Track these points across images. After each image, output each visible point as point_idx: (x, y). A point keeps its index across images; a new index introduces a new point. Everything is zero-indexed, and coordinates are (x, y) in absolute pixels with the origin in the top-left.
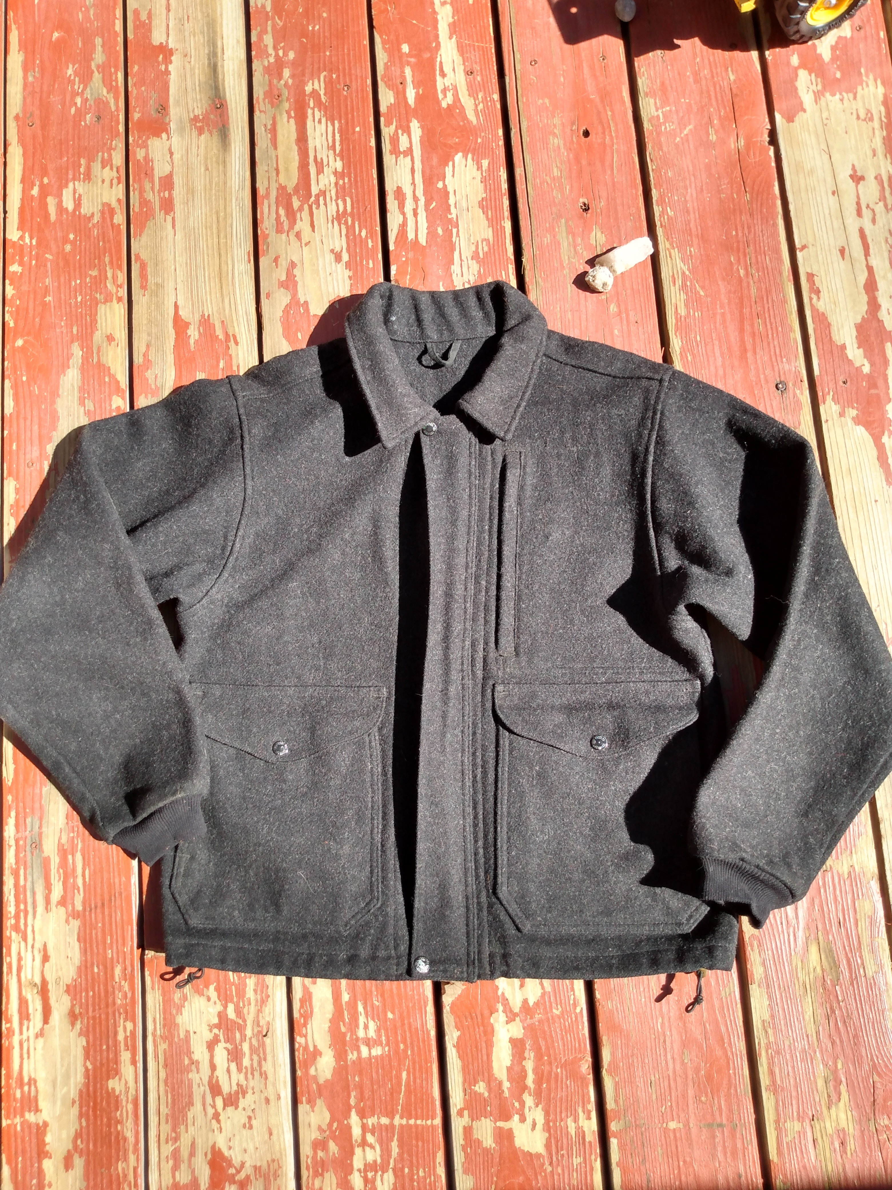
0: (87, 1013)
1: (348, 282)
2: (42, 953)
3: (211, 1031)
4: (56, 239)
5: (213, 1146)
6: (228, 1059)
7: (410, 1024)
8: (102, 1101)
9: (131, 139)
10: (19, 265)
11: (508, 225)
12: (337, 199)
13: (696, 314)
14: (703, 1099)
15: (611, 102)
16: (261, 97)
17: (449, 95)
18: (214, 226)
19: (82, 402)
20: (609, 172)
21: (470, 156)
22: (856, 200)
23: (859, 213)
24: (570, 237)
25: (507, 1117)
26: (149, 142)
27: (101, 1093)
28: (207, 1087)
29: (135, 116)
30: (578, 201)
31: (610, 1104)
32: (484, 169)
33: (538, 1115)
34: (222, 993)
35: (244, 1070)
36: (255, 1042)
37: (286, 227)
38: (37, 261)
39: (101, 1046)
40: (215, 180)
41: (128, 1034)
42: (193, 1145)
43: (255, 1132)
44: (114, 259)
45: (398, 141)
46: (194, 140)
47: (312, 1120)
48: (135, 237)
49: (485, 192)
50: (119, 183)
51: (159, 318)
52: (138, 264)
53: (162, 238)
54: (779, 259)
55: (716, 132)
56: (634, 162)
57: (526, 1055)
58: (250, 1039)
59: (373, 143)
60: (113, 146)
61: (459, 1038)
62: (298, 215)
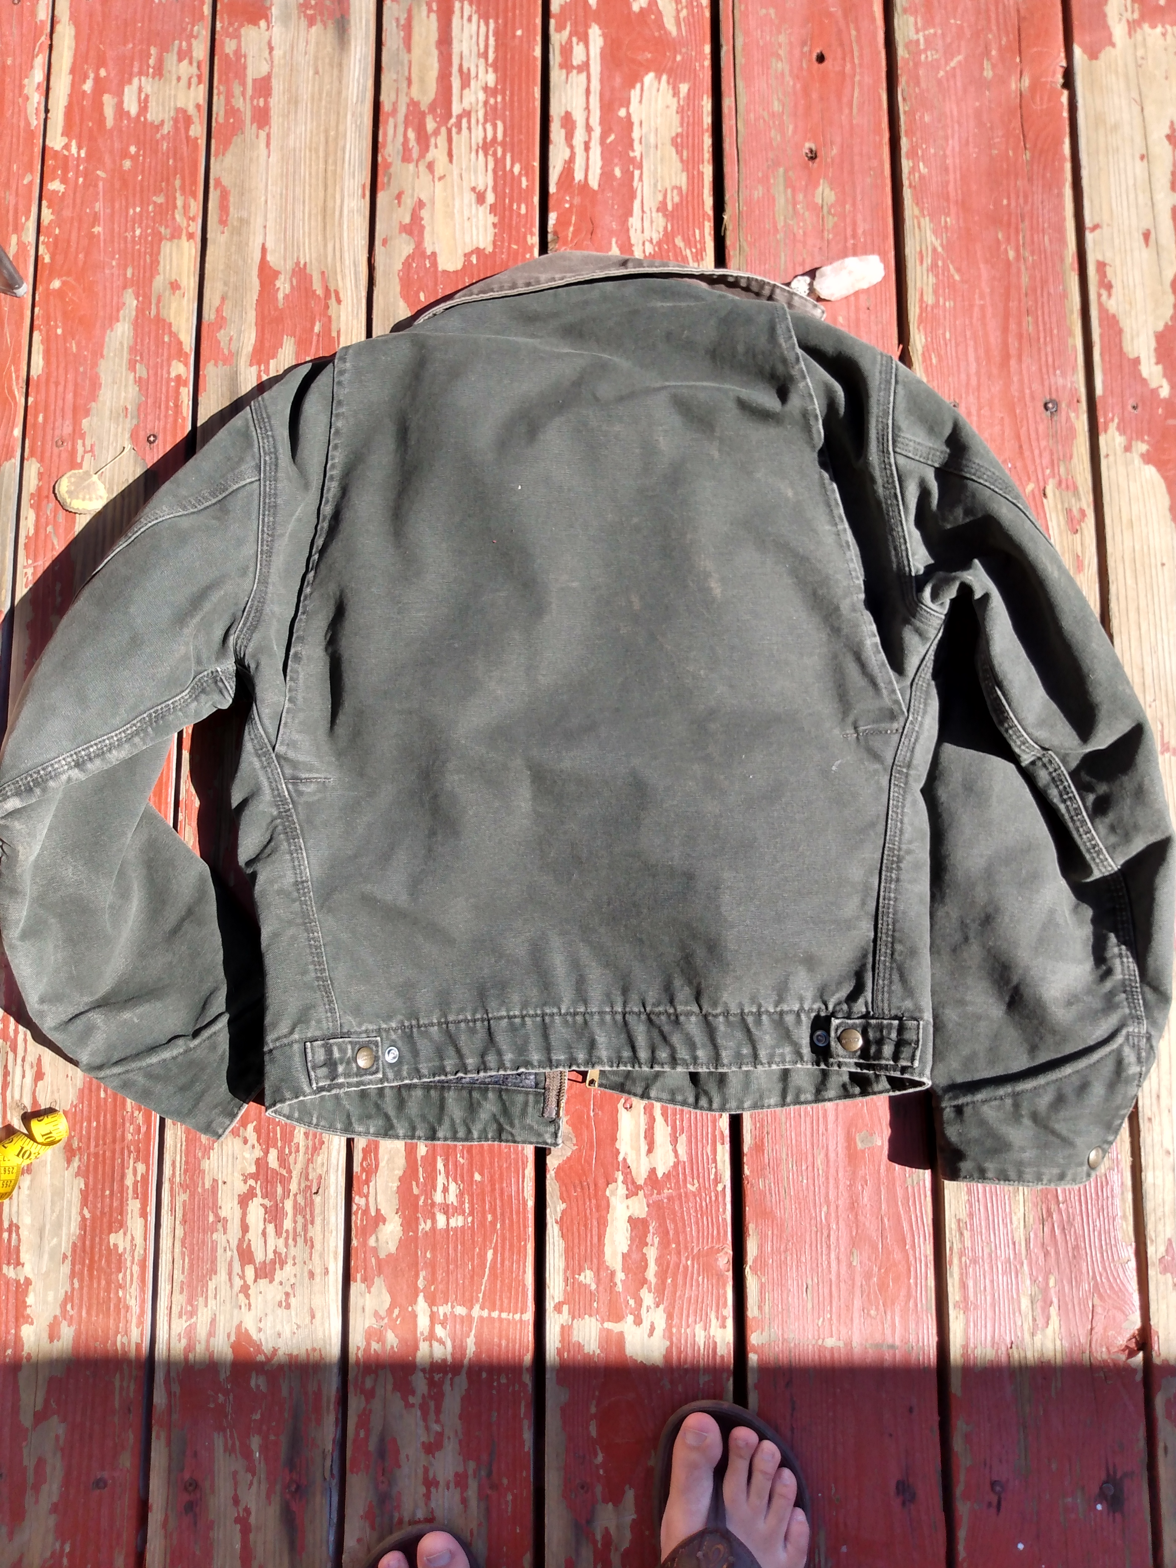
0: (88, 1148)
1: (491, 231)
2: (35, 1068)
3: (245, 1182)
4: (111, 152)
5: (239, 1326)
6: (265, 1221)
7: (502, 1190)
8: (100, 1260)
9: (218, 25)
10: (62, 182)
11: (708, 171)
12: (486, 121)
13: (947, 304)
14: (873, 1312)
15: (857, 19)
18: (321, 149)
19: (132, 366)
20: (846, 111)
21: (664, 78)
22: (1172, 168)
24: (789, 191)
25: (618, 1318)
26: (243, 31)
27: (100, 1249)
28: (236, 1253)
30: (803, 146)
31: (753, 1311)
32: (681, 96)
33: (657, 1317)
34: (263, 1135)
35: (284, 1235)
36: (300, 1200)
37: (415, 154)
38: (85, 180)
39: (103, 1191)
40: (327, 87)
41: (139, 1178)
42: (213, 1321)
43: (293, 1313)
44: (187, 182)
45: (571, 52)
46: (303, 33)
47: (367, 1303)
48: (216, 156)
49: (682, 125)
50: (199, 82)
51: (240, 263)
52: (218, 192)
53: (251, 160)
54: (1062, 240)
55: (994, 67)
56: (880, 100)
57: (649, 1240)
58: (295, 1195)
59: (538, 52)
60: (195, 33)
61: (564, 1212)
62: (433, 140)
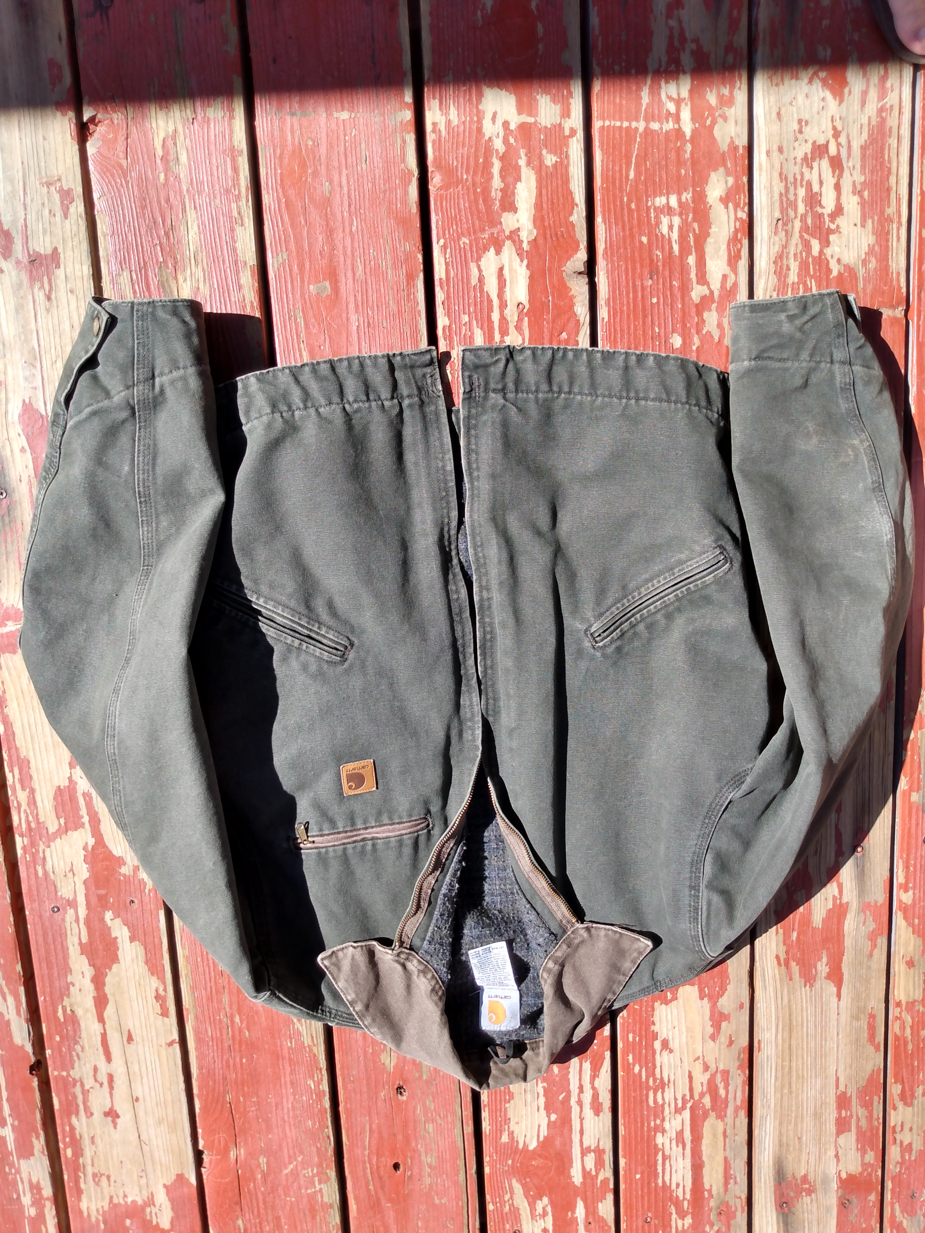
1: (656, 1019)
3: (838, 226)
5: (841, 101)
6: (821, 194)
7: (624, 230)
9: (879, 1173)
12: (663, 1105)
14: (310, 143)
15: (369, 1198)
16: (738, 1214)
17: (539, 1210)
18: (794, 1078)
20: (374, 1127)
21: (521, 1146)
22: (113, 1092)
23: (111, 1078)
25: (523, 127)
26: (860, 1169)
28: (845, 166)
29: (873, 1197)
30: (408, 1098)
31: (411, 139)
32: (507, 1132)
33: (490, 129)
34: (824, 267)
35: (804, 183)
36: (792, 214)
37: (719, 1077)
40: (791, 1128)
42: (863, 103)
43: (795, 116)
44: (902, 1047)
45: (596, 1163)
46: (812, 1169)
47: (733, 128)
48: (879, 1069)
49: (506, 1109)
50: (894, 1127)
51: (858, 985)
52: (876, 1041)
53: (851, 1067)
54: (197, 1032)
55: (259, 1165)
56: (348, 1136)
57: (500, 194)
58: (796, 217)
59: (622, 1162)
60: (898, 1166)
61: (571, 214)
62: (705, 1089)
